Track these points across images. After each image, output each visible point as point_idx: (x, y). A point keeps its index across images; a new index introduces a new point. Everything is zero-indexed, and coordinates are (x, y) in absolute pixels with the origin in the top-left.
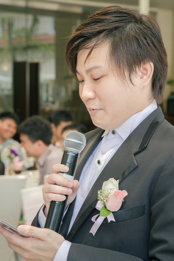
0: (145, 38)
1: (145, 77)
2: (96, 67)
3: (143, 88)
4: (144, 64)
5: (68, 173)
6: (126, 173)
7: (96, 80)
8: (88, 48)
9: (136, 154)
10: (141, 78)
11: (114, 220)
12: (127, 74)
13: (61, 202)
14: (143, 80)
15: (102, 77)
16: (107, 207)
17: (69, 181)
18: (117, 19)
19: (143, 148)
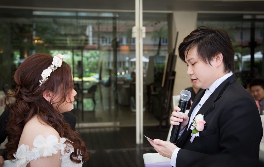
0: (216, 42)
1: (218, 61)
2: (192, 59)
3: (218, 67)
4: (217, 54)
5: (181, 111)
6: (209, 111)
7: (193, 65)
8: (186, 50)
9: (215, 101)
10: (216, 62)
11: (199, 136)
12: (207, 61)
13: (178, 126)
14: (217, 63)
15: (195, 63)
16: (196, 129)
17: (181, 115)
18: (201, 33)
19: (218, 98)
